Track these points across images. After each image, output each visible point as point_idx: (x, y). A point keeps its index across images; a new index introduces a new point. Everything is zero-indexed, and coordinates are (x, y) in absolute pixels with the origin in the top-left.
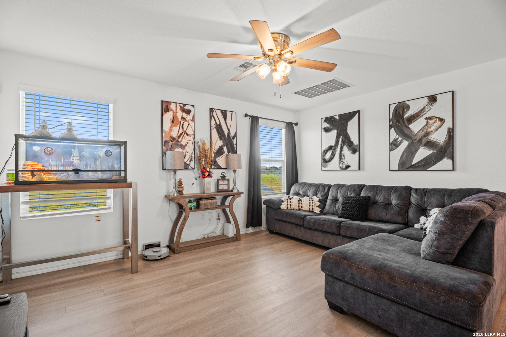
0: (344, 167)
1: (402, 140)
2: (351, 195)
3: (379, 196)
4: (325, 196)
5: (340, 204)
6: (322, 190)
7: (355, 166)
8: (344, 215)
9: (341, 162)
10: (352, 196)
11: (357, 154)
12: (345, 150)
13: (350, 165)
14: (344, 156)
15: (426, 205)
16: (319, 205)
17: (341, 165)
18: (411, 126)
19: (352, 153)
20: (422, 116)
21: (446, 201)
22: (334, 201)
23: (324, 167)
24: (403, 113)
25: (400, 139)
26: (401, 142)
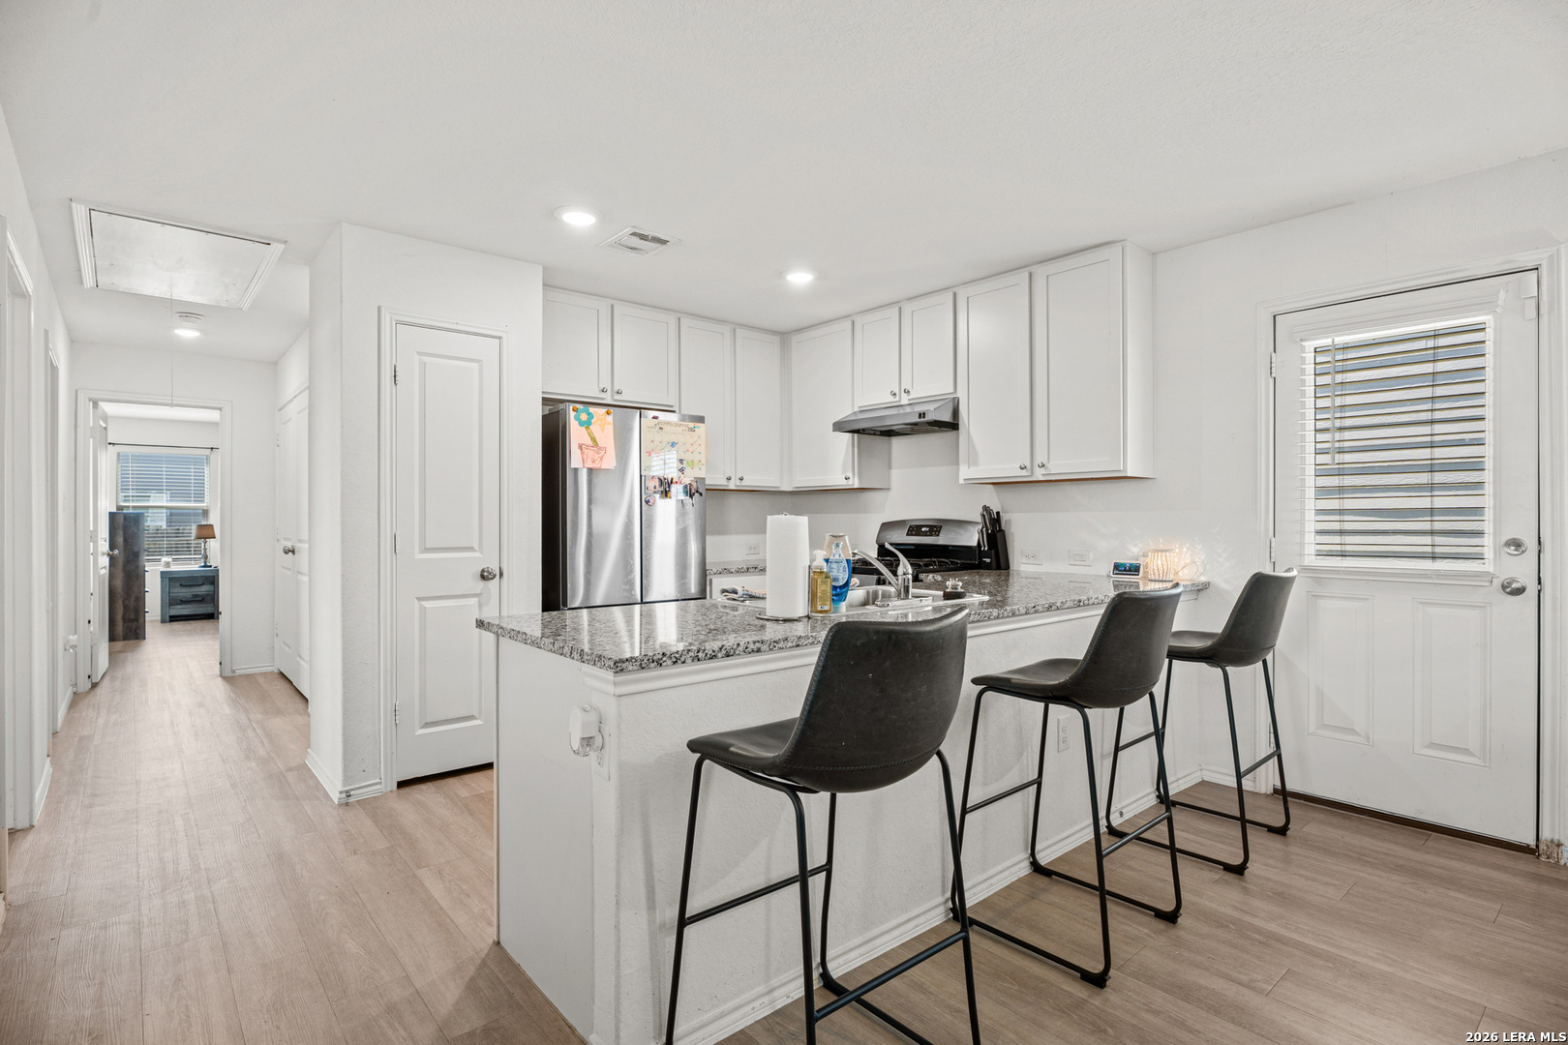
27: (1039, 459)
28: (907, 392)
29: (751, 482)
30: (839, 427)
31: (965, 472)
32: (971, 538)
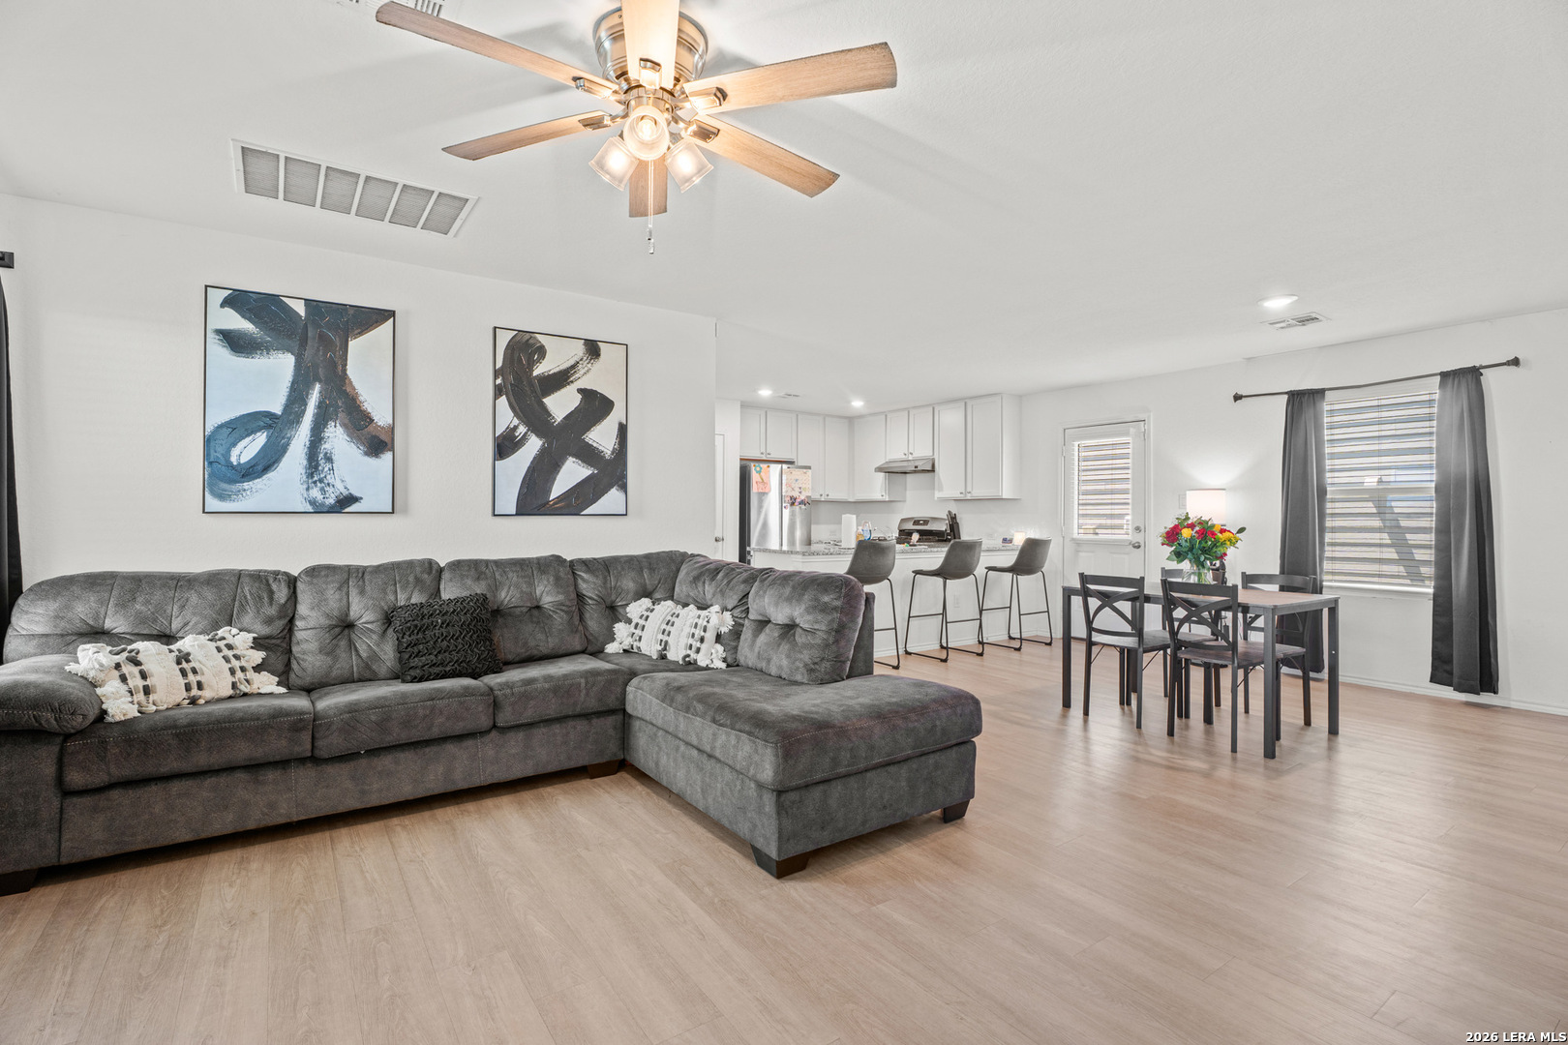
0: (331, 501)
1: (526, 433)
2: (410, 598)
3: (505, 590)
4: (280, 618)
5: (374, 637)
6: (261, 598)
7: (374, 496)
8: (436, 670)
9: (315, 482)
10: (413, 601)
11: (387, 456)
12: (336, 440)
13: (356, 494)
14: (329, 459)
15: (613, 597)
16: (260, 661)
17: (315, 493)
18: (548, 401)
19: (366, 454)
20: (572, 382)
21: (647, 581)
22: (337, 630)
23: (221, 496)
24: (531, 364)
25: (522, 429)
26: (524, 438)
27: (969, 490)
28: (911, 454)
29: (832, 497)
30: (879, 469)
31: (938, 494)
32: (943, 527)
